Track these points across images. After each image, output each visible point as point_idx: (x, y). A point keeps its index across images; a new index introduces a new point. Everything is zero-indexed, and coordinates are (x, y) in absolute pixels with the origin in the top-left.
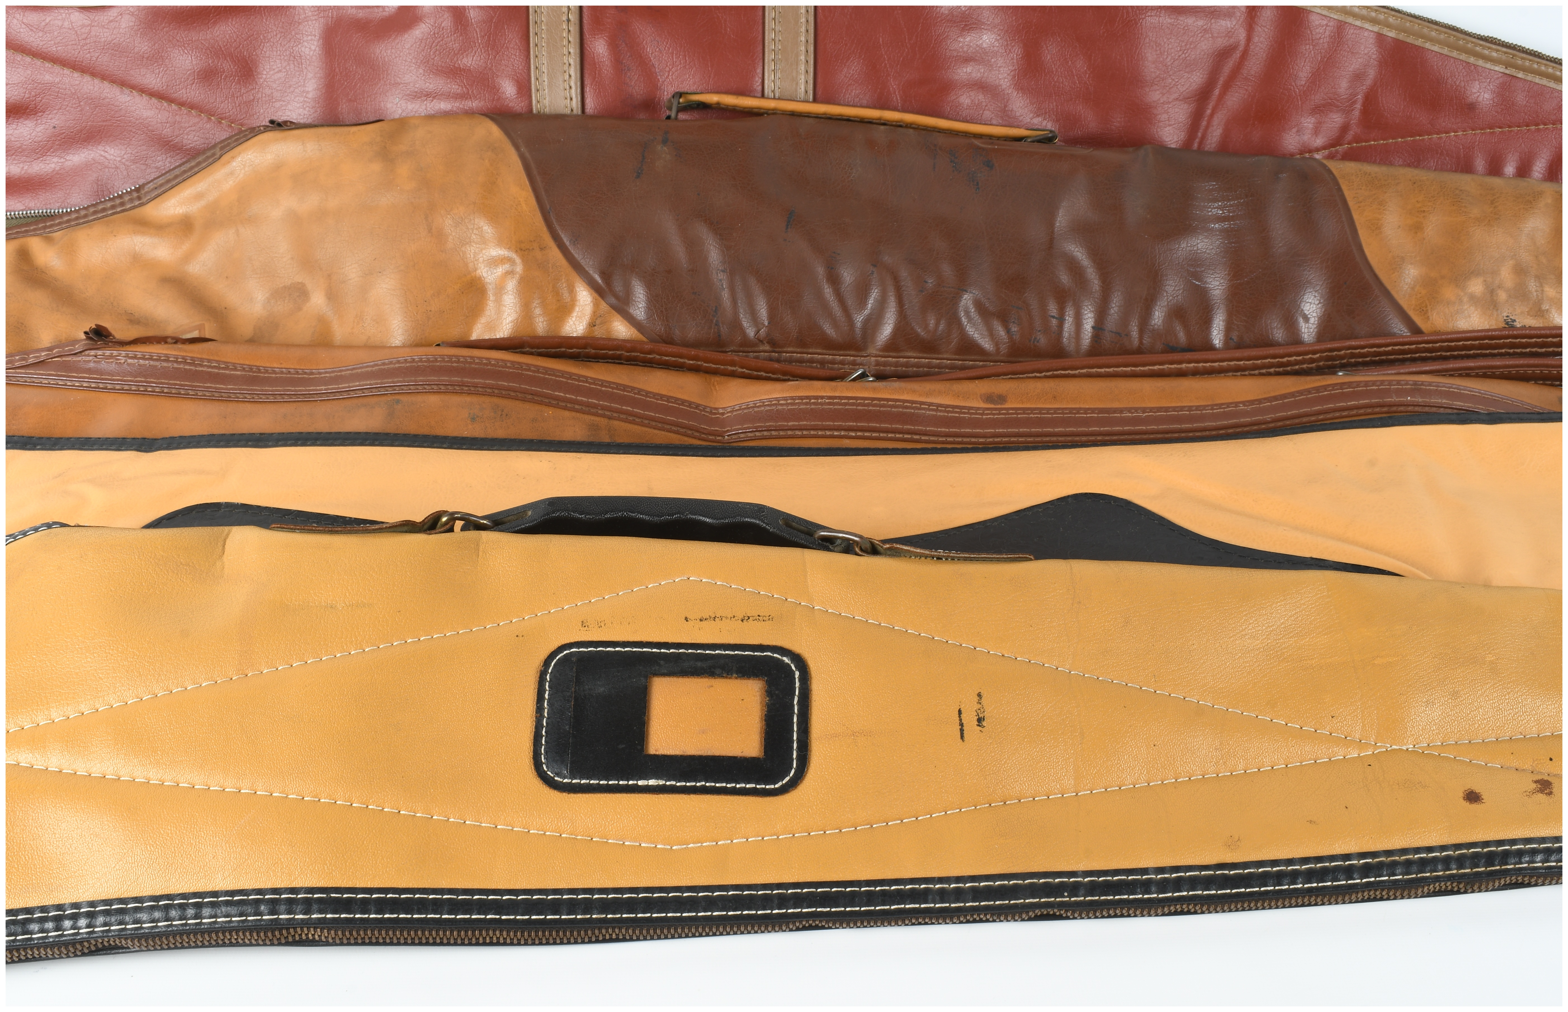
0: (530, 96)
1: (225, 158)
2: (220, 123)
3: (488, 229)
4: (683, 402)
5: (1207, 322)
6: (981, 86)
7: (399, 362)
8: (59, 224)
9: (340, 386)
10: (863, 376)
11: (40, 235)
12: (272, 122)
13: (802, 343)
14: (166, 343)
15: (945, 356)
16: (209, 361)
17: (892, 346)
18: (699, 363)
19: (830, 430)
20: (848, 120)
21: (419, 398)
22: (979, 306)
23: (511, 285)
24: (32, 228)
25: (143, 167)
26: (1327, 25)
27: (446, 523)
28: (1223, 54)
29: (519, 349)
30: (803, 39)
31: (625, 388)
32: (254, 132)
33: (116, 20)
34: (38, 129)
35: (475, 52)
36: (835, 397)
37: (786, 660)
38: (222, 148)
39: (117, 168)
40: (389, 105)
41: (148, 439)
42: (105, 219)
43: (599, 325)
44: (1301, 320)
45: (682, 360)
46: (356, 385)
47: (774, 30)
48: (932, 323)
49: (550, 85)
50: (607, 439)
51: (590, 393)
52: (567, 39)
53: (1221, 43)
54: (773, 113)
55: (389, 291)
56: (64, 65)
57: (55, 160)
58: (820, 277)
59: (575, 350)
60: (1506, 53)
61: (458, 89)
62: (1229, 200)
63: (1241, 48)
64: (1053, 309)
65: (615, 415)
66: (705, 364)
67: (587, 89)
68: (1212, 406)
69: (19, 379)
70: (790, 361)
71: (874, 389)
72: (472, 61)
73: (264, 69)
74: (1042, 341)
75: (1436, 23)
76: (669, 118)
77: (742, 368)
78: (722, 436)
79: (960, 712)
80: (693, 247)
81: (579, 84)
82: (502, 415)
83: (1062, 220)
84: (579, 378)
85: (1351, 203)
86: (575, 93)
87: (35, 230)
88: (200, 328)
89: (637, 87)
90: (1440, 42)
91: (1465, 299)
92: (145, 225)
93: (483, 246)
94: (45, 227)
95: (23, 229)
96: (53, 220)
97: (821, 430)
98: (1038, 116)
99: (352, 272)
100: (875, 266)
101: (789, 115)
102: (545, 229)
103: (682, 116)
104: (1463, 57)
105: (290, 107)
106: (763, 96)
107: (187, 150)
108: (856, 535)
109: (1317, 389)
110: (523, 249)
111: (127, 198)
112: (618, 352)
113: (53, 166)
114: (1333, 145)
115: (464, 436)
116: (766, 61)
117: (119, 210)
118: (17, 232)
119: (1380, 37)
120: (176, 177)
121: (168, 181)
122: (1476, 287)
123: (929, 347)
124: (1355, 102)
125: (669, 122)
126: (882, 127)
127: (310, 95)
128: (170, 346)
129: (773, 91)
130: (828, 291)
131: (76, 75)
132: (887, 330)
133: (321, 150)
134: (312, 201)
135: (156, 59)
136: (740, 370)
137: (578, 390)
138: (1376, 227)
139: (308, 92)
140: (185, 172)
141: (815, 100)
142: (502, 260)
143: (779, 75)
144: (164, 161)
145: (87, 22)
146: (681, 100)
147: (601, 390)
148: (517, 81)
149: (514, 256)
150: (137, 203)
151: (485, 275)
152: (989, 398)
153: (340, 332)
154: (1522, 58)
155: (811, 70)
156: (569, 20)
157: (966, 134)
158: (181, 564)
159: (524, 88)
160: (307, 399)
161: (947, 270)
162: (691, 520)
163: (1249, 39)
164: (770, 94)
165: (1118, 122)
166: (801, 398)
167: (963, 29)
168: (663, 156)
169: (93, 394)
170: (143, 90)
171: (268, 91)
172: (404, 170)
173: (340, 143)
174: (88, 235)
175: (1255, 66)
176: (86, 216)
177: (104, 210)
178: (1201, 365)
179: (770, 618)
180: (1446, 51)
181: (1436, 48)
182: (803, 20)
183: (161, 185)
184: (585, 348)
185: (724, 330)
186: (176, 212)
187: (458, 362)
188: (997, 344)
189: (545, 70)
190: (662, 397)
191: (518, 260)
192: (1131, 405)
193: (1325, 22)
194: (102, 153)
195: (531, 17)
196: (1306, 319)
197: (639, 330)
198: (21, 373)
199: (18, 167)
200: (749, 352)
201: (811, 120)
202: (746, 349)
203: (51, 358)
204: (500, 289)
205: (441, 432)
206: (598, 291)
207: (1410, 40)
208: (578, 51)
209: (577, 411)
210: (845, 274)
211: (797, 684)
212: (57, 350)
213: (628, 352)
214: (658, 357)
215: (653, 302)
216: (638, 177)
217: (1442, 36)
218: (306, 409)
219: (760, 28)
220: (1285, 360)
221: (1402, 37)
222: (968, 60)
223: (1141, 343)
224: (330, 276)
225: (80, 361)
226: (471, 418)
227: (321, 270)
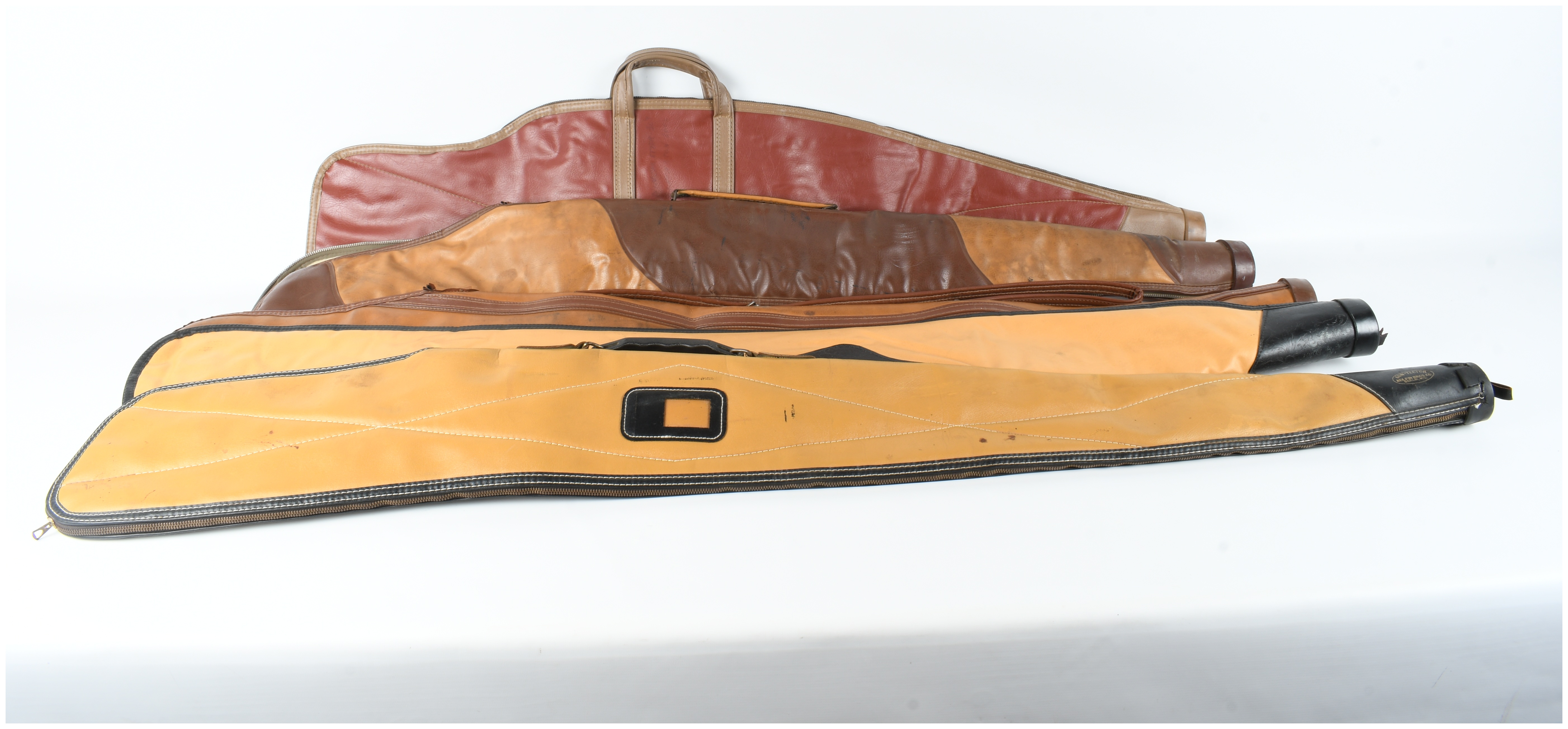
0: (613, 192)
1: (480, 217)
2: (477, 204)
3: (595, 245)
4: (678, 316)
5: (902, 283)
6: (806, 187)
7: (558, 298)
8: (406, 245)
9: (533, 308)
10: (754, 304)
11: (398, 250)
12: (502, 202)
13: (729, 293)
14: (459, 291)
15: (790, 298)
16: (477, 299)
17: (767, 294)
18: (684, 300)
19: (740, 325)
20: (749, 201)
21: (567, 312)
22: (804, 277)
23: (605, 268)
25: (442, 223)
26: (954, 160)
27: (586, 346)
28: (910, 173)
29: (609, 293)
30: (730, 168)
31: (653, 309)
32: (495, 206)
34: (396, 206)
35: (590, 174)
36: (742, 312)
37: (718, 393)
38: (480, 213)
39: (430, 223)
40: (552, 196)
41: (455, 327)
42: (426, 243)
43: (642, 285)
44: (942, 281)
45: (677, 299)
46: (540, 307)
47: (717, 164)
48: (784, 284)
49: (622, 187)
52: (629, 167)
53: (910, 168)
54: (717, 198)
55: (552, 271)
56: (411, 179)
57: (403, 219)
58: (737, 265)
59: (632, 294)
60: (1031, 171)
61: (583, 188)
62: (910, 232)
63: (918, 170)
64: (836, 278)
65: (649, 320)
66: (686, 301)
67: (637, 189)
68: (901, 315)
69: (396, 305)
70: (723, 299)
71: (759, 309)
72: (588, 177)
74: (832, 292)
75: (1000, 159)
76: (672, 200)
78: (694, 328)
79: (785, 411)
80: (683, 252)
81: (634, 186)
83: (839, 240)
84: (634, 305)
85: (961, 232)
86: (632, 190)
87: (395, 248)
89: (658, 188)
90: (1002, 167)
91: (1011, 271)
92: (445, 246)
93: (593, 252)
94: (400, 247)
95: (390, 248)
97: (736, 325)
98: (831, 200)
99: (537, 264)
100: (760, 260)
101: (724, 198)
102: (620, 245)
103: (677, 200)
104: (1013, 172)
105: (507, 197)
106: (712, 191)
107: (461, 215)
108: (746, 350)
109: (944, 306)
110: (610, 253)
111: (436, 235)
112: (651, 296)
113: (401, 222)
114: (960, 211)
115: (586, 326)
116: (714, 177)
117: (433, 239)
118: (387, 250)
119: (977, 165)
120: (459, 225)
121: (455, 227)
122: (1015, 266)
123: (783, 294)
124: (968, 193)
125: (672, 202)
126: (763, 203)
127: (517, 192)
129: (717, 190)
130: (740, 271)
131: (415, 183)
132: (765, 288)
133: (523, 213)
134: (519, 235)
135: (451, 176)
136: (702, 303)
137: (633, 310)
138: (972, 242)
139: (516, 191)
140: (463, 223)
141: (735, 193)
142: (601, 258)
143: (719, 183)
144: (450, 220)
145: (422, 161)
146: (678, 193)
147: (642, 310)
148: (608, 186)
149: (607, 256)
150: (441, 237)
151: (594, 264)
152: (807, 313)
153: (531, 289)
154: (1038, 173)
155: (733, 181)
156: (630, 160)
157: (799, 206)
158: (483, 360)
159: (611, 188)
161: (791, 262)
162: (681, 346)
163: (921, 166)
164: (715, 190)
165: (866, 202)
166: (728, 313)
167: (798, 164)
168: (670, 215)
169: (428, 311)
170: (444, 190)
171: (498, 190)
172: (560, 221)
173: (532, 210)
175: (925, 177)
177: (426, 240)
178: (898, 299)
179: (712, 379)
180: (1005, 170)
181: (1001, 169)
182: (729, 160)
183: (452, 229)
184: (637, 294)
185: (696, 288)
186: (458, 240)
187: (583, 298)
188: (812, 293)
189: (619, 180)
190: (669, 313)
191: (608, 258)
192: (867, 315)
193: (953, 159)
194: (425, 215)
196: (944, 281)
197: (659, 287)
198: (397, 303)
201: (733, 201)
202: (705, 295)
203: (410, 297)
204: (600, 270)
206: (642, 271)
207: (990, 166)
208: (634, 173)
209: (633, 318)
210: (747, 264)
211: (723, 402)
212: (412, 294)
213: (654, 296)
214: (666, 297)
215: (666, 276)
216: (659, 224)
217: (1003, 164)
219: (711, 163)
220: (934, 296)
221: (986, 165)
222: (800, 176)
223: (874, 292)
224: (527, 265)
225: (420, 298)
226: (589, 320)
227: (523, 263)
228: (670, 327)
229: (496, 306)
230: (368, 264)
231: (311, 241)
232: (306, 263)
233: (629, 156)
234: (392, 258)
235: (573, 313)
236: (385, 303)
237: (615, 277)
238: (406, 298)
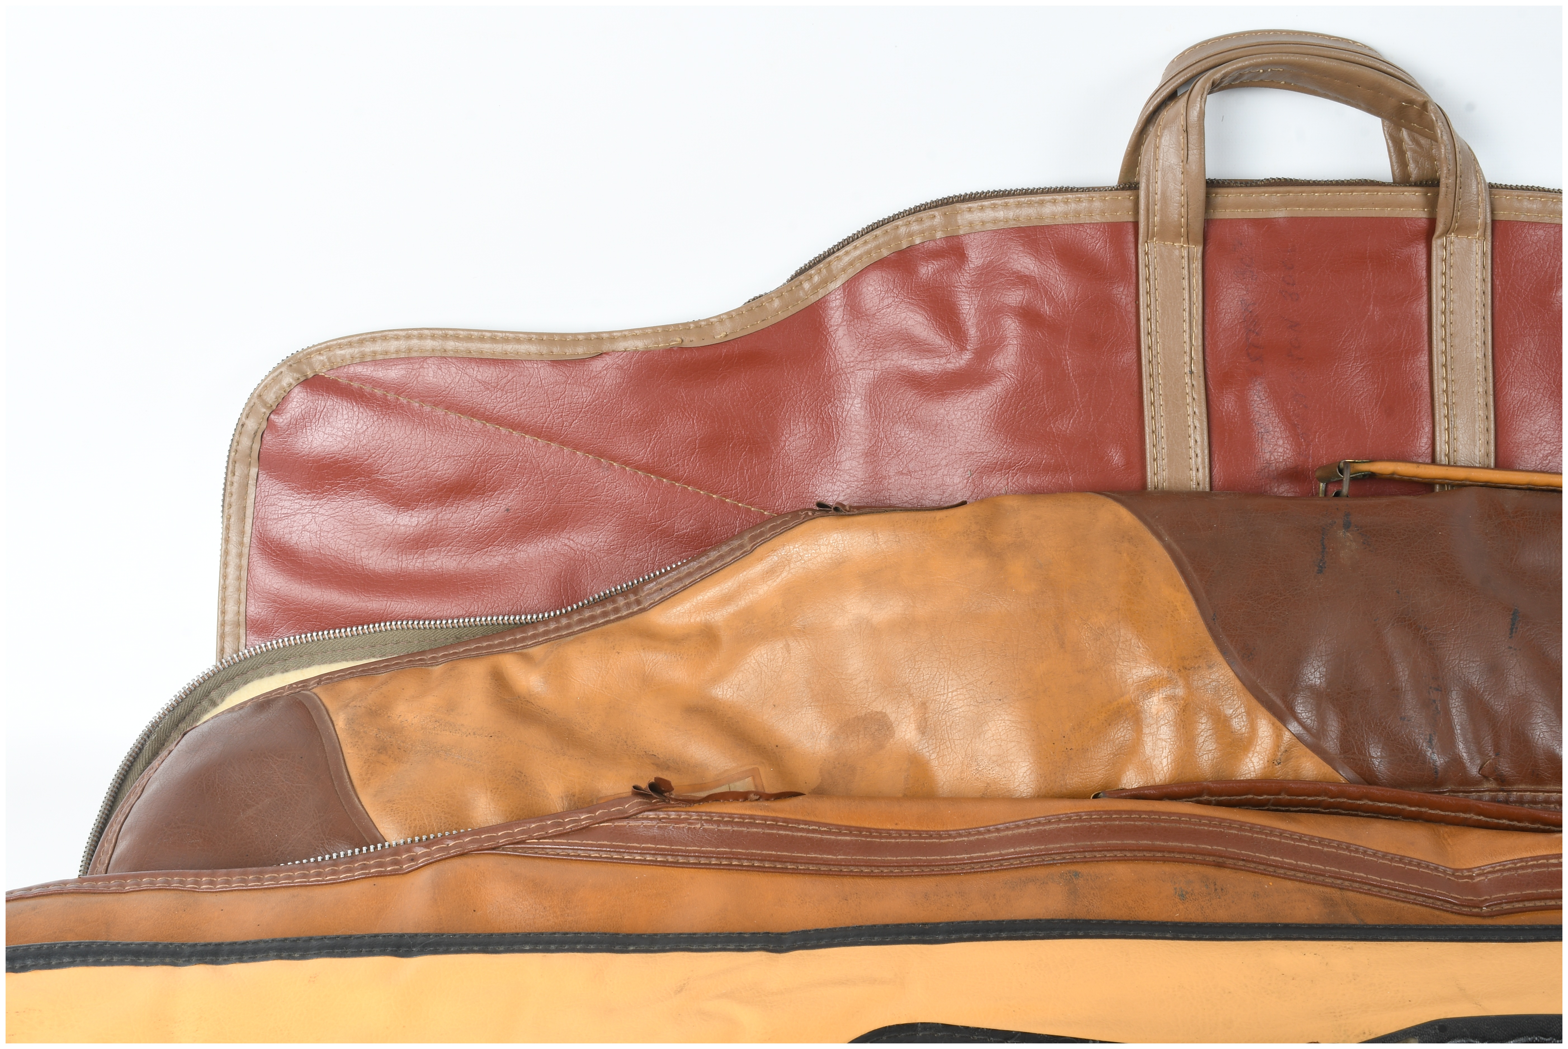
0: (1145, 466)
1: (760, 551)
3: (1137, 643)
8: (534, 636)
9: (988, 854)
11: (511, 649)
12: (821, 505)
14: (746, 799)
16: (805, 823)
18: (1423, 810)
21: (1103, 869)
23: (1169, 712)
24: (496, 642)
29: (1195, 797)
30: (1480, 389)
32: (798, 516)
33: (600, 375)
34: (485, 514)
35: (1073, 414)
38: (749, 538)
39: (585, 564)
41: (772, 934)
42: (597, 629)
43: (1284, 762)
45: (1400, 807)
46: (1009, 851)
47: (1446, 379)
49: (1170, 455)
50: (1353, 920)
51: (1310, 855)
52: (1190, 395)
54: (1462, 484)
55: (1014, 724)
57: (504, 551)
59: (1265, 796)
61: (1052, 459)
65: (1347, 884)
66: (1430, 811)
67: (1217, 458)
69: (559, 851)
70: (1521, 802)
72: (1068, 424)
73: (783, 434)
77: (1479, 815)
78: (1478, 907)
81: (1206, 452)
82: (1216, 890)
86: (1204, 463)
87: (503, 643)
92: (650, 638)
93: (1133, 664)
94: (515, 641)
95: (485, 644)
96: (523, 632)
99: (957, 701)
101: (1481, 486)
102: (1211, 640)
106: (1433, 461)
110: (1182, 666)
111: (621, 601)
112: (1323, 799)
113: (500, 558)
115: (1177, 920)
116: (1436, 418)
117: (612, 617)
118: (477, 648)
120: (688, 575)
125: (1337, 501)
128: (753, 803)
129: (1448, 455)
133: (899, 541)
134: (892, 607)
136: (1476, 817)
140: (700, 568)
141: (1501, 466)
142: (1161, 682)
143: (1454, 435)
145: (560, 378)
147: (1322, 852)
148: (1128, 449)
149: (1174, 676)
150: (634, 607)
151: (1136, 701)
155: (1491, 428)
156: (1191, 372)
159: (1137, 456)
160: (946, 870)
164: (1443, 458)
169: (661, 871)
172: (1018, 567)
173: (924, 532)
174: (582, 652)
176: (568, 626)
177: (592, 618)
182: (1480, 366)
183: (668, 586)
184: (1279, 794)
185: (1439, 766)
186: (692, 620)
189: (1163, 433)
191: (1179, 682)
194: (566, 541)
195: (1144, 369)
197: (1337, 767)
198: (563, 844)
199: (455, 560)
200: (1472, 792)
201: (1514, 493)
202: (1467, 788)
203: (599, 823)
204: (1155, 718)
205: (1144, 914)
206: (1282, 719)
208: (1202, 410)
212: (601, 811)
213: (1332, 798)
214: (1370, 803)
215: (1345, 729)
216: (1320, 571)
218: (950, 884)
219: (1428, 376)
224: (924, 704)
225: (638, 826)
226: (1179, 895)
227: (911, 695)
228: (1409, 905)
229: (868, 848)
230: (431, 700)
231: (230, 617)
232: (224, 687)
233: (1187, 359)
234: (499, 680)
235: (1122, 871)
236: (523, 842)
237: (1201, 739)
238: (587, 827)
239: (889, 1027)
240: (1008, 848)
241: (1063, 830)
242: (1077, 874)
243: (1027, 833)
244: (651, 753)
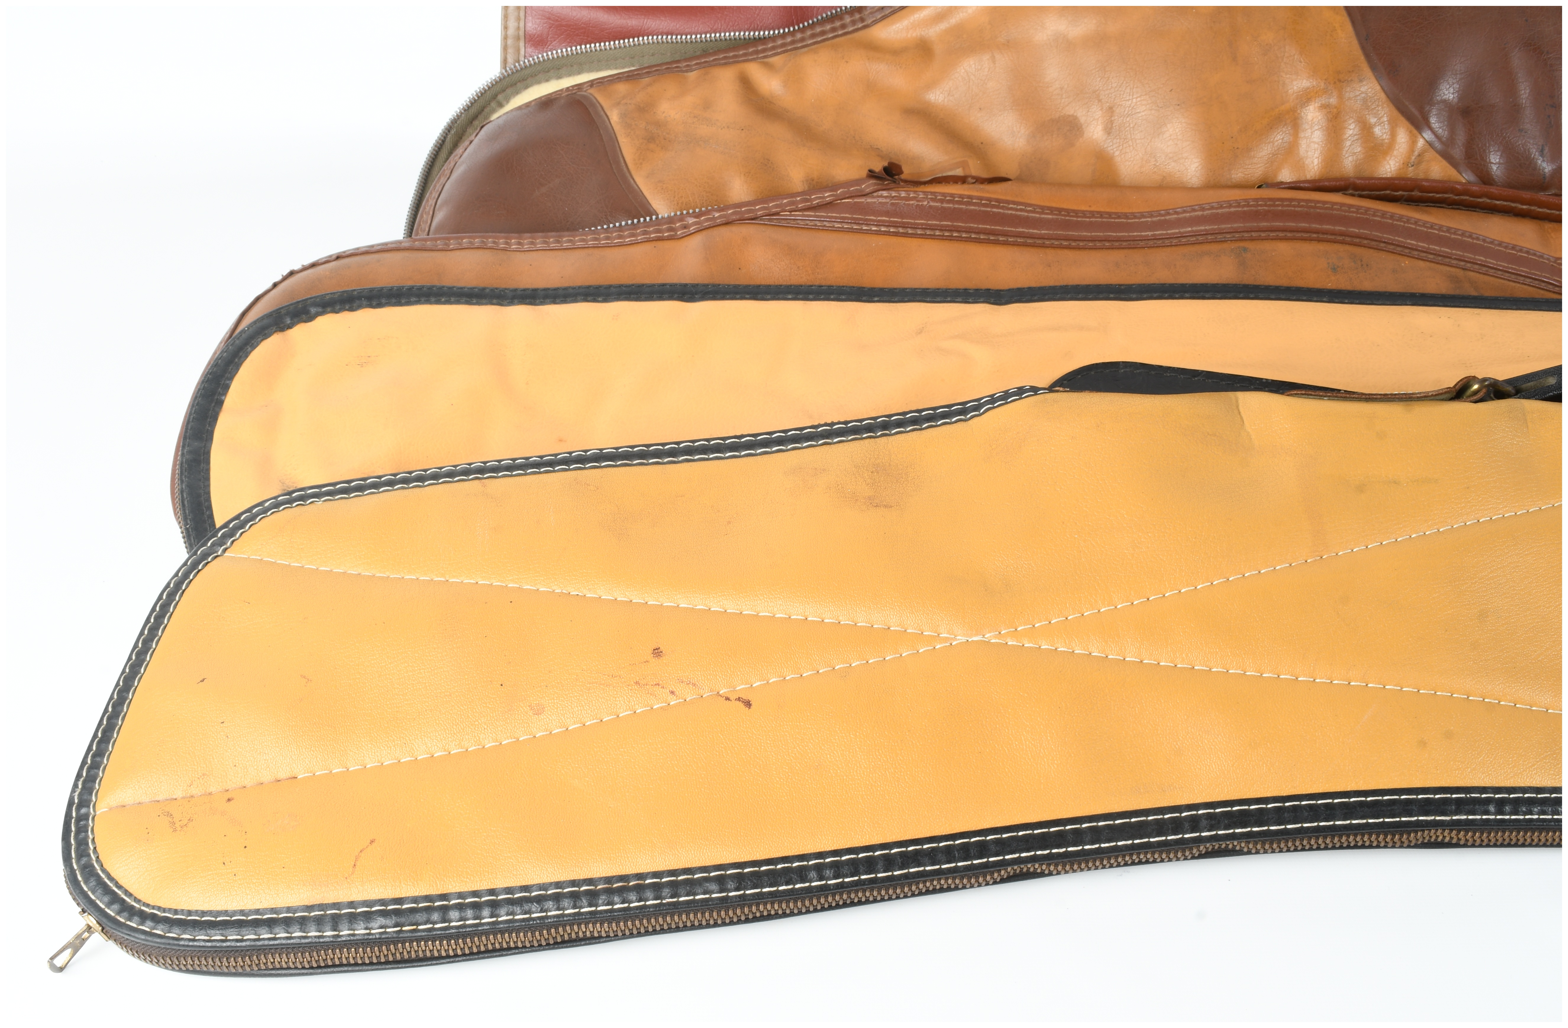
3: (1299, 58)
8: (773, 48)
9: (1169, 232)
11: (754, 59)
16: (1013, 203)
18: (1533, 208)
21: (1267, 246)
24: (741, 53)
29: (1345, 190)
31: (1473, 236)
41: (992, 290)
42: (827, 43)
43: (1416, 165)
45: (1513, 205)
46: (1188, 231)
50: (1474, 293)
51: (1440, 240)
55: (1189, 126)
59: (1400, 192)
69: (808, 222)
82: (1362, 265)
84: (1425, 225)
87: (745, 55)
88: (964, 164)
93: (1294, 77)
94: (757, 52)
95: (731, 54)
99: (1136, 109)
102: (1362, 58)
110: (1338, 80)
111: (847, 19)
115: (1330, 288)
117: (840, 32)
118: (725, 58)
128: (971, 186)
137: (1426, 237)
147: (1450, 238)
149: (1329, 88)
150: (860, 25)
158: (1208, 434)
160: (1132, 244)
169: (894, 240)
174: (816, 61)
176: (803, 40)
177: (823, 33)
184: (1412, 191)
185: (1549, 171)
186: (909, 36)
190: (1510, 247)
191: (1333, 93)
198: (811, 216)
203: (841, 200)
204: (1312, 125)
206: (1418, 128)
212: (841, 190)
213: (1457, 195)
214: (1489, 201)
218: (1137, 256)
224: (1111, 108)
225: (875, 202)
226: (1331, 269)
227: (1100, 101)
228: (1518, 285)
229: (1067, 225)
230: (690, 99)
231: (511, 32)
232: (509, 91)
234: (746, 84)
235: (1284, 249)
236: (777, 214)
237: (1348, 143)
238: (831, 203)
239: (1096, 364)
240: (1186, 227)
241: (1234, 213)
242: (1245, 250)
243: (1202, 215)
244: (875, 147)
